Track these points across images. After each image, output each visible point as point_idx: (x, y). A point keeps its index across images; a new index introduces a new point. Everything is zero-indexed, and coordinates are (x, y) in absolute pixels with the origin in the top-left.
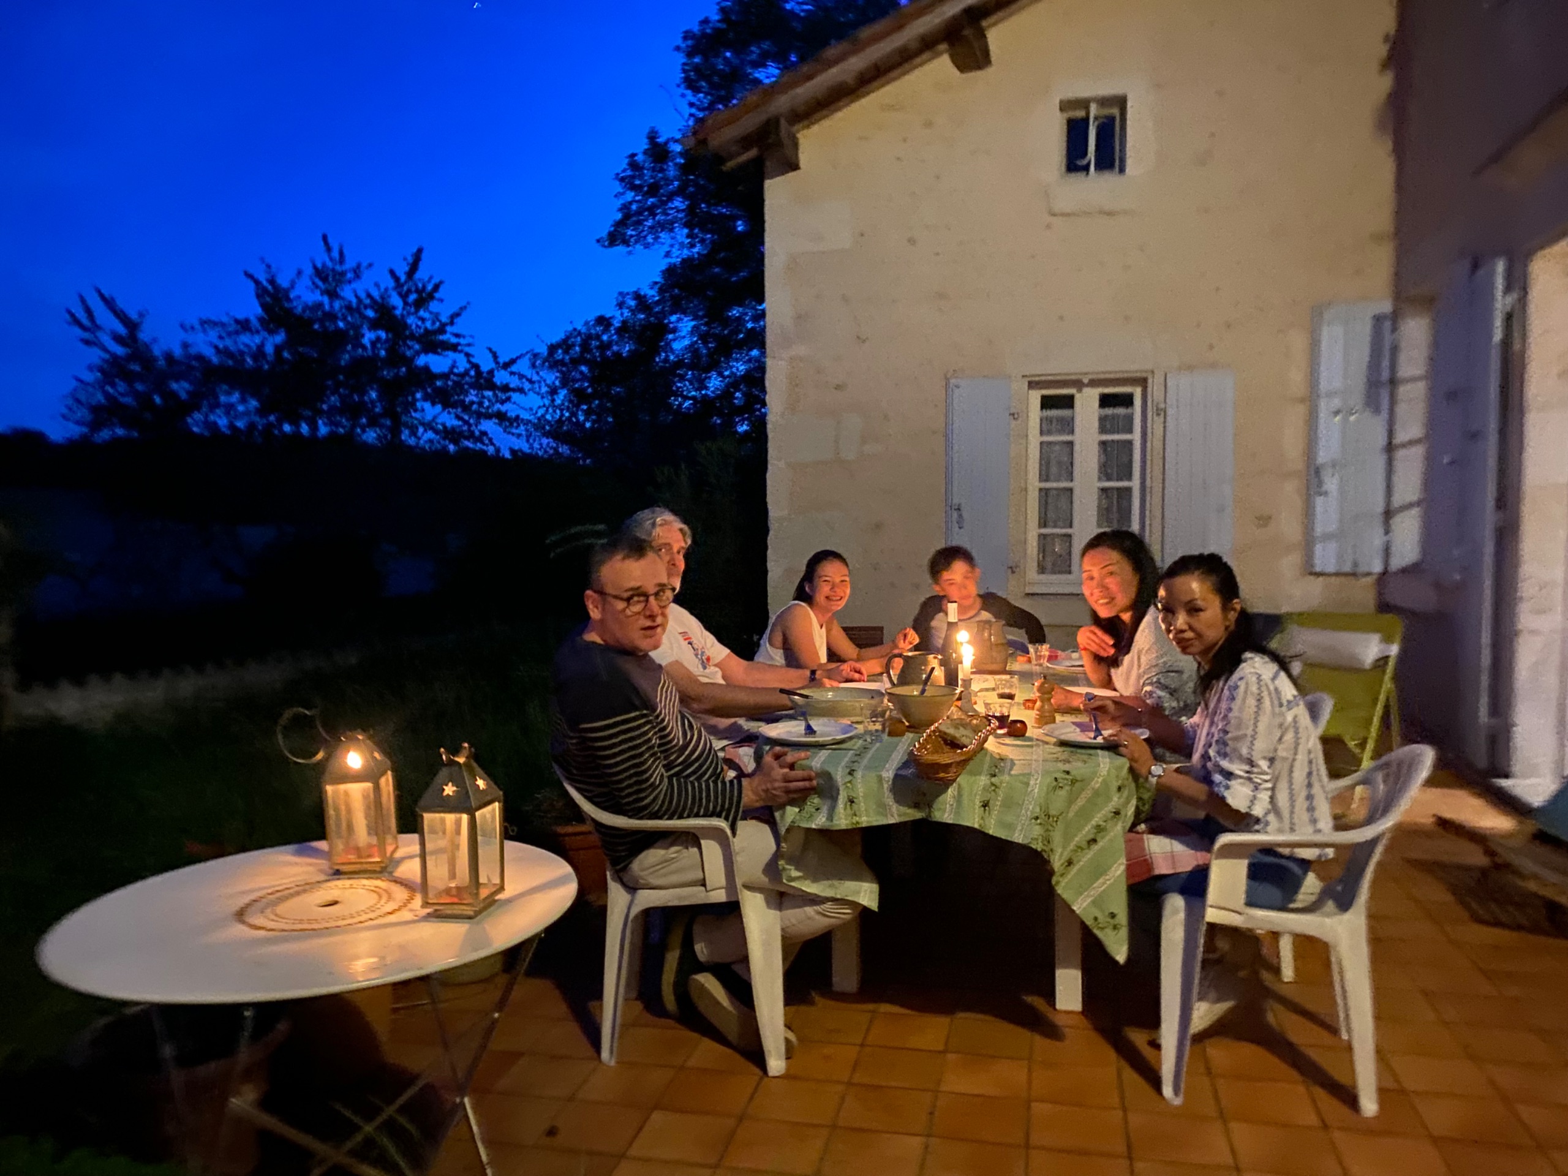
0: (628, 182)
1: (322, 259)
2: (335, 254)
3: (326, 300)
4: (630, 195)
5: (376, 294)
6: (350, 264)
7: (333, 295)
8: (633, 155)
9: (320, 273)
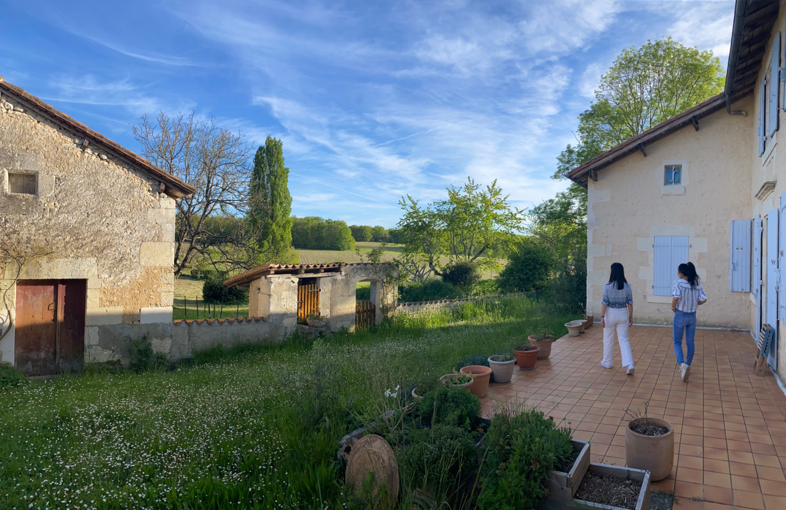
0: (560, 160)
1: (467, 183)
2: (471, 182)
3: (468, 194)
4: (561, 164)
5: (482, 193)
6: (475, 184)
7: (470, 193)
8: (563, 152)
9: (467, 187)
